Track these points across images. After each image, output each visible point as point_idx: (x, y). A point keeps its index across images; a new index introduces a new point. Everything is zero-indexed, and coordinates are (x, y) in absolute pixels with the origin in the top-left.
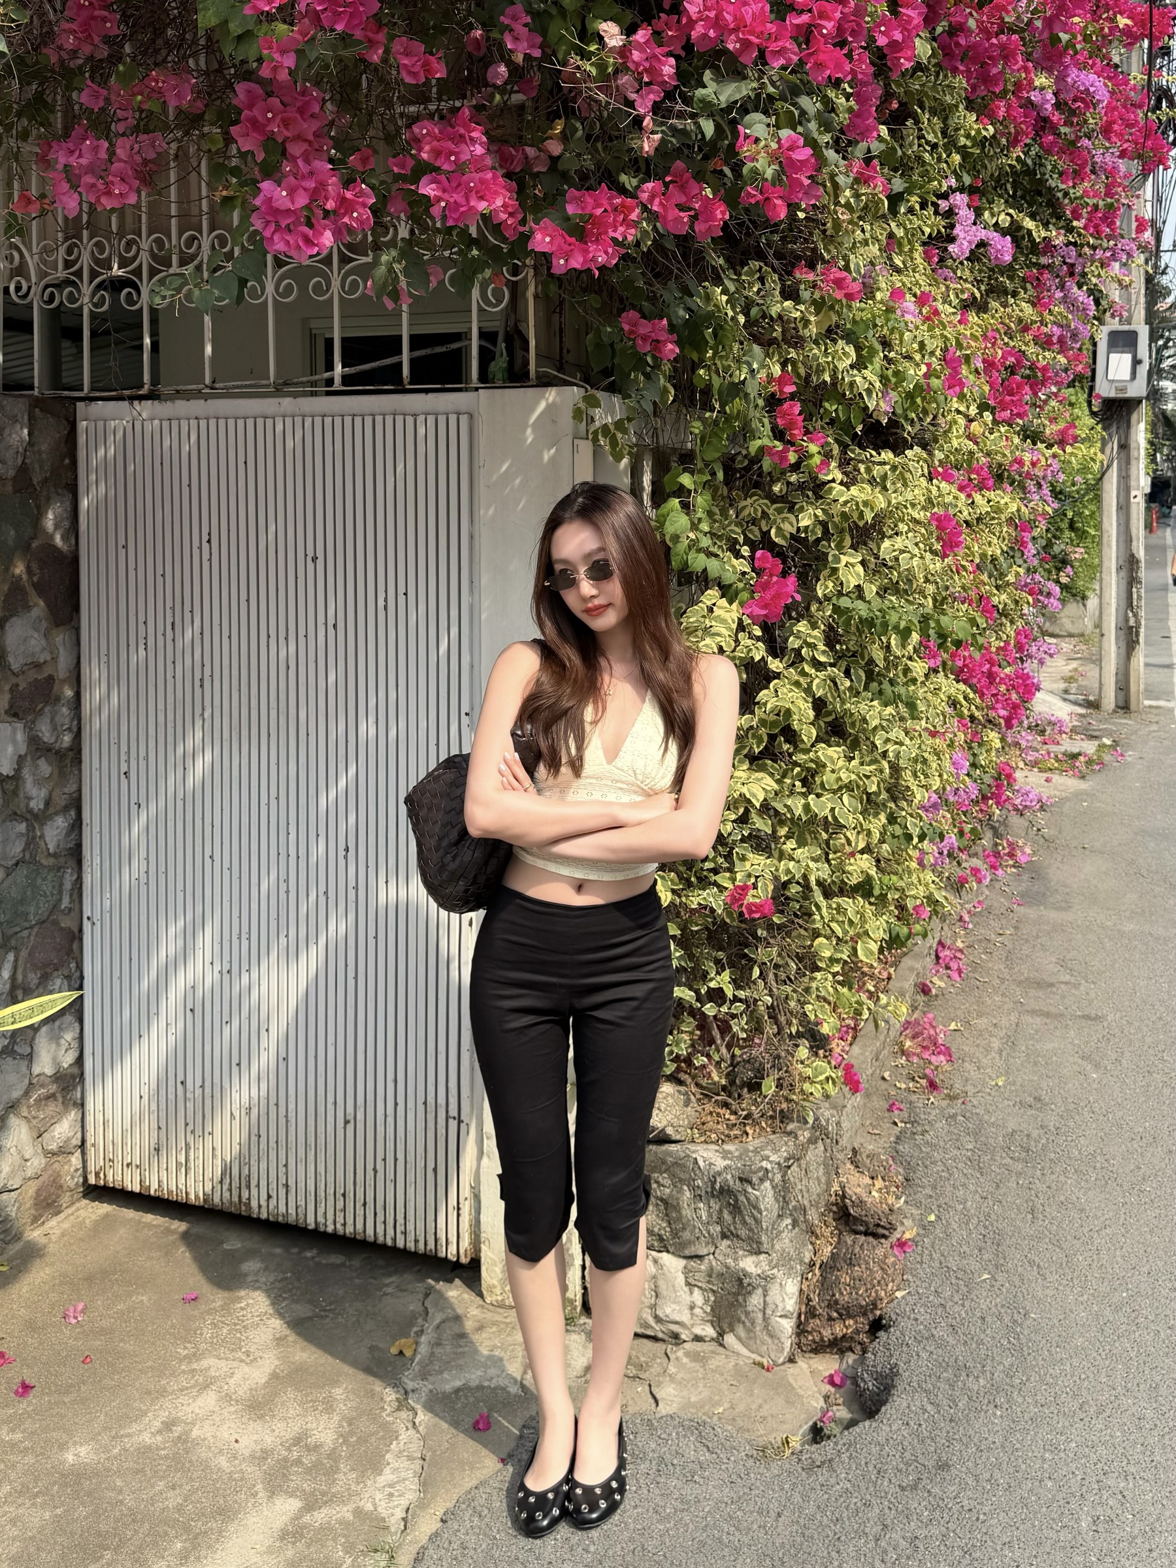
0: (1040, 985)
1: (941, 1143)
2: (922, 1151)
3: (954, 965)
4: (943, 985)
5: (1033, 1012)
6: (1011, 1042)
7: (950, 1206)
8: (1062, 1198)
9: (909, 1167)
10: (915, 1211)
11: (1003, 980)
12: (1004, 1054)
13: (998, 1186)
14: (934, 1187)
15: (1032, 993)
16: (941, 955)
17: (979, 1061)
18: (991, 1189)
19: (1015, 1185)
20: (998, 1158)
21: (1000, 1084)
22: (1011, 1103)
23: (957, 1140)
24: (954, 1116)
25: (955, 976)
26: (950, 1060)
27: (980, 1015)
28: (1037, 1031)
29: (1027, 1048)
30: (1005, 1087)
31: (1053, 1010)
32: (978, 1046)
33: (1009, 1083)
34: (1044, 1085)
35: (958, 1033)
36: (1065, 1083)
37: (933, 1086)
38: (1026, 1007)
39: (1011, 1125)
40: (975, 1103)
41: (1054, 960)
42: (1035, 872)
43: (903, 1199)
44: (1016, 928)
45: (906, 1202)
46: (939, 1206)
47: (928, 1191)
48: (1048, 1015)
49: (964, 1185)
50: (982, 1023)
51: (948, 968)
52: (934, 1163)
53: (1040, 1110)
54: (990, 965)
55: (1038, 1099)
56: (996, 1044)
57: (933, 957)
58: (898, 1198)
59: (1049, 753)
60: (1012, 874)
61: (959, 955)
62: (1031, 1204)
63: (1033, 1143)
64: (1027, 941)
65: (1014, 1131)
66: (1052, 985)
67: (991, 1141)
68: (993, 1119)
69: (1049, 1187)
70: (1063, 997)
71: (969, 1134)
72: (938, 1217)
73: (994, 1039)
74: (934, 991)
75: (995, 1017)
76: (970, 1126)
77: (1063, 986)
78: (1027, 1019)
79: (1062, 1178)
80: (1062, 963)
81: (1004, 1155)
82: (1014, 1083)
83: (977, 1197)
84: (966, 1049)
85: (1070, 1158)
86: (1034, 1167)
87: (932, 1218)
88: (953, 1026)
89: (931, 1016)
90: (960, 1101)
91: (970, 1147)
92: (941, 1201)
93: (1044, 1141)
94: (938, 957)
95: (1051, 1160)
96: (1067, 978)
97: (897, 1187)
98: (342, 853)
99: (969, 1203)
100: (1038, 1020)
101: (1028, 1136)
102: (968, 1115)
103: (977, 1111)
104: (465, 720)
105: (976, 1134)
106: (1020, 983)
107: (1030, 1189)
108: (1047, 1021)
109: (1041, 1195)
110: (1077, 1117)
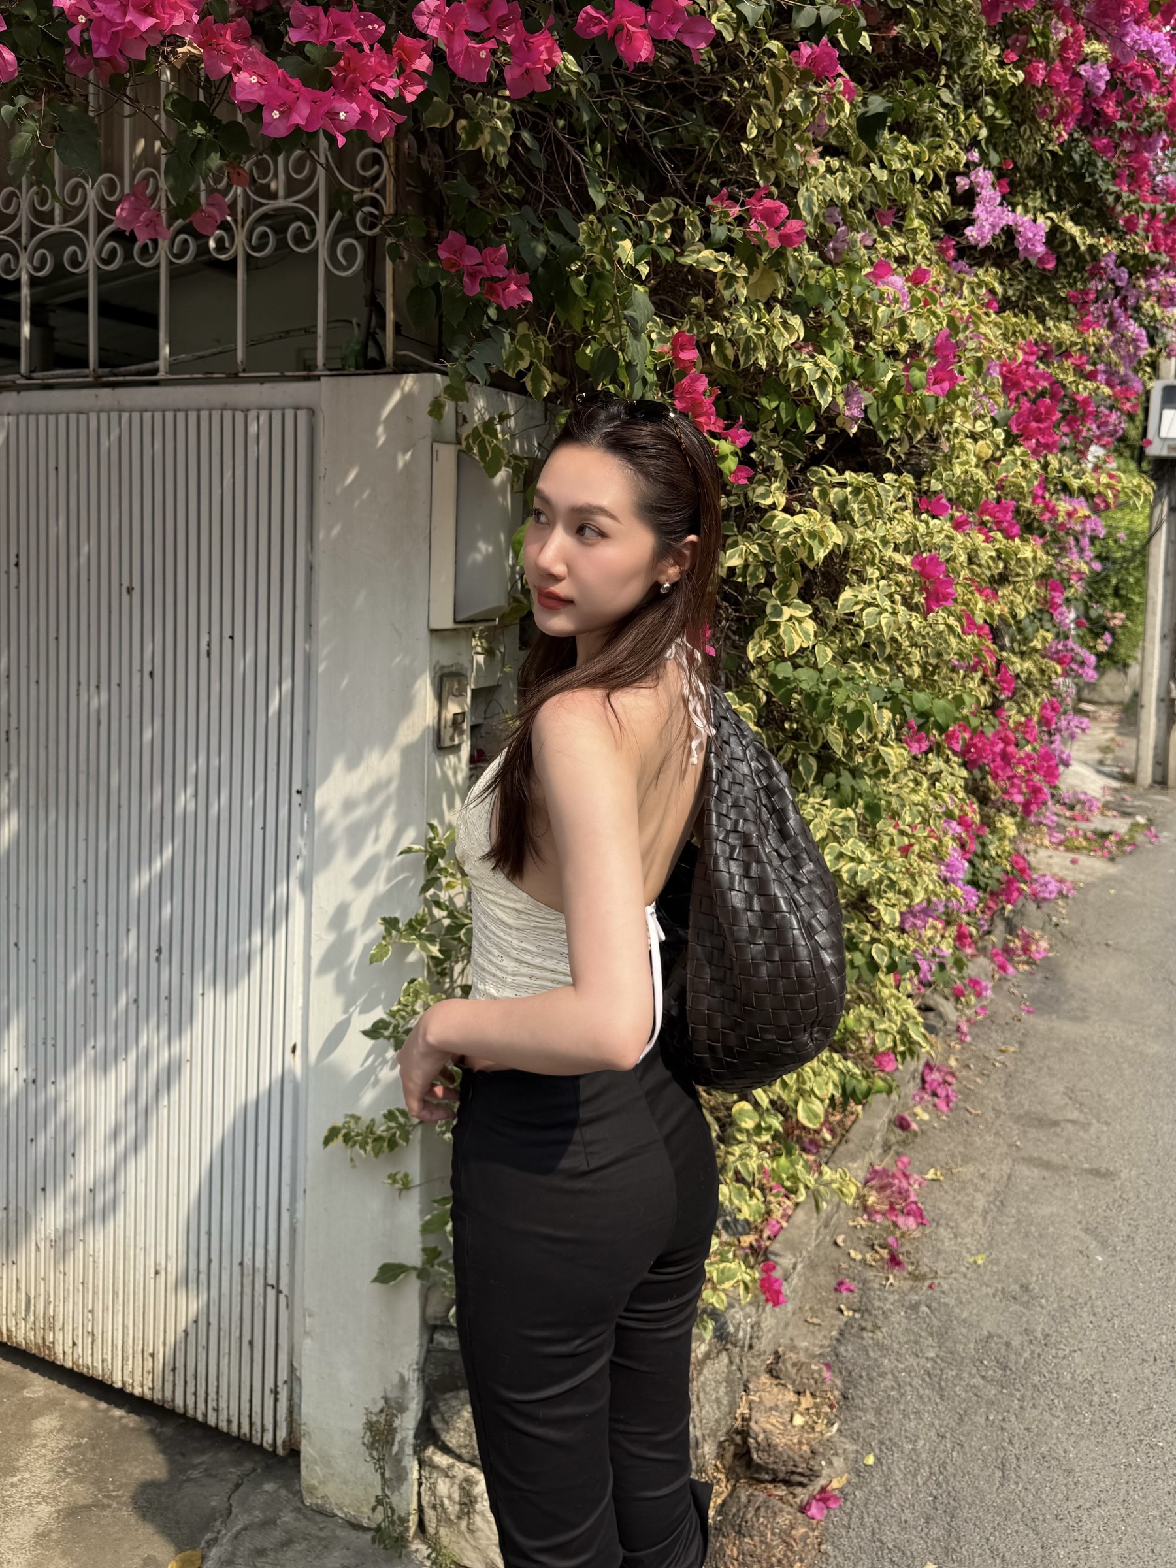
0: (1042, 1122)
1: (896, 1346)
2: (869, 1357)
3: (941, 1092)
4: (926, 1117)
5: (1030, 1161)
6: (1000, 1201)
7: (895, 1444)
8: (1044, 1449)
9: (850, 1380)
10: (850, 1447)
11: (998, 1113)
12: (989, 1217)
13: (961, 1419)
14: (878, 1412)
15: (1033, 1133)
16: (928, 1078)
17: (957, 1226)
18: (953, 1424)
19: (982, 1421)
20: (965, 1375)
21: (980, 1262)
22: (990, 1291)
23: (916, 1343)
24: (915, 1307)
25: (942, 1105)
26: (921, 1222)
27: (966, 1160)
28: (1033, 1189)
29: (1019, 1212)
30: (985, 1266)
31: (1055, 1159)
32: (958, 1204)
33: (991, 1262)
34: (1034, 1266)
35: (936, 1185)
36: (1062, 1267)
37: (894, 1261)
38: (1023, 1154)
39: (988, 1326)
40: (946, 1287)
41: (1062, 1089)
42: (1050, 970)
43: (836, 1426)
44: (1021, 1044)
45: (839, 1431)
46: (881, 1442)
47: (870, 1417)
48: (1047, 1165)
49: (917, 1413)
50: (967, 1171)
51: (934, 1094)
52: (882, 1375)
53: (1026, 1305)
54: (986, 1092)
55: (1025, 1288)
56: (981, 1203)
57: (918, 1081)
58: (830, 1424)
59: (1077, 830)
60: (1025, 973)
61: (949, 1079)
62: (1001, 1454)
63: (1013, 1357)
64: (1032, 1062)
65: (990, 1336)
66: (1056, 1124)
67: (960, 1348)
68: (965, 1315)
69: (1027, 1429)
70: (1069, 1141)
71: (931, 1335)
72: (878, 1459)
73: (979, 1195)
74: (914, 1126)
75: (983, 1164)
76: (935, 1322)
77: (1069, 1126)
78: (1024, 1170)
79: (1047, 1416)
80: (1070, 1093)
81: (974, 1371)
82: (996, 1262)
83: (933, 1433)
84: (943, 1207)
85: (1060, 1386)
86: (1011, 1395)
87: (870, 1460)
88: (930, 1175)
89: (905, 1160)
90: (927, 1283)
91: (932, 1354)
92: (886, 1434)
93: (1027, 1355)
94: (923, 1081)
95: (1034, 1386)
96: (1075, 1115)
97: (831, 1407)
98: (154, 954)
99: (921, 1442)
100: (1035, 1172)
101: (1008, 1344)
102: (934, 1305)
103: (947, 1300)
104: (296, 799)
105: (941, 1336)
106: (1018, 1119)
107: (1002, 1429)
108: (1047, 1174)
109: (1015, 1440)
110: (1073, 1320)
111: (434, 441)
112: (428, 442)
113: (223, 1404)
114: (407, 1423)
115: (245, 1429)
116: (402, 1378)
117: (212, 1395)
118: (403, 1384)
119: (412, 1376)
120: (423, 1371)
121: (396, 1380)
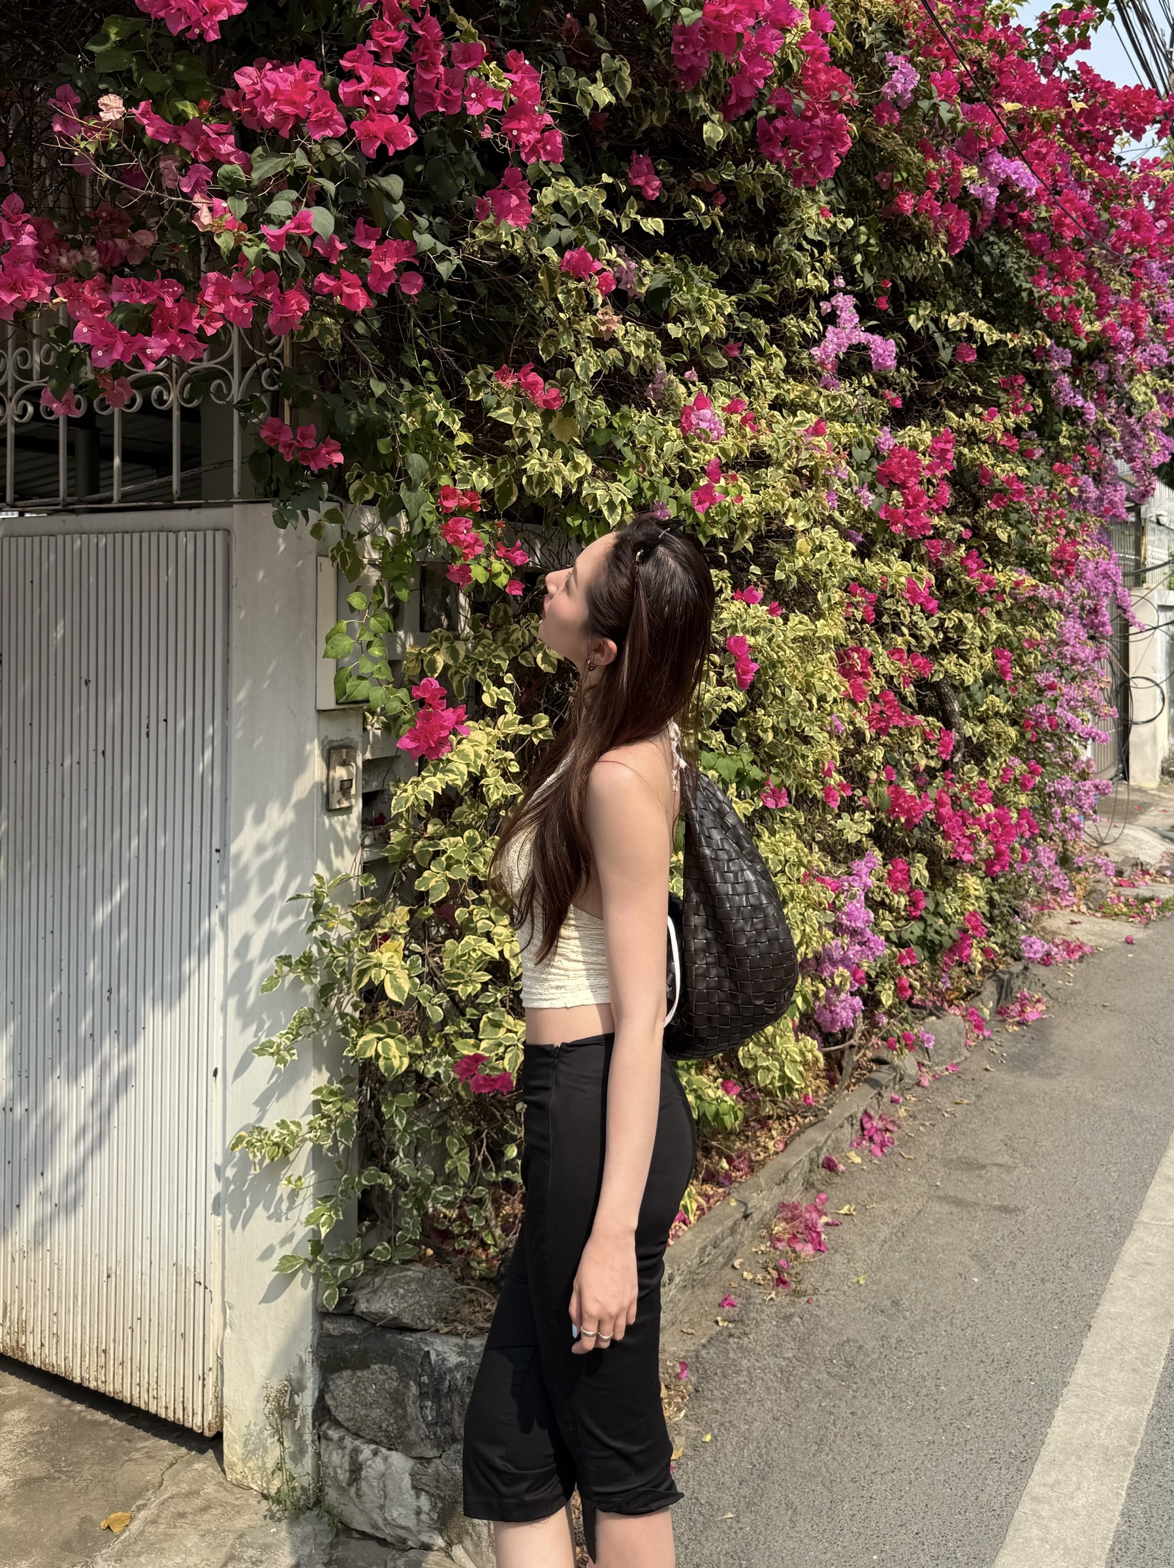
0: (971, 1166)
1: (758, 1349)
2: (729, 1358)
3: (878, 1138)
4: (858, 1160)
5: (944, 1199)
6: (901, 1233)
7: (733, 1426)
8: (862, 1429)
10: (692, 1427)
11: (931, 1156)
12: (886, 1246)
13: (798, 1406)
14: (725, 1401)
15: (957, 1174)
16: (867, 1126)
17: (854, 1252)
18: (789, 1409)
19: (815, 1407)
20: (814, 1372)
21: (863, 1282)
22: (863, 1305)
23: (778, 1346)
24: (788, 1318)
25: (877, 1151)
26: (819, 1248)
27: (884, 1197)
28: (936, 1222)
29: (916, 1241)
30: (866, 1285)
31: (969, 1197)
32: (862, 1234)
33: (873, 1282)
34: (912, 1287)
36: (938, 1287)
37: (781, 1281)
38: (940, 1193)
39: (849, 1333)
40: (823, 1301)
41: (1001, 1137)
42: (1040, 1031)
43: (683, 1411)
44: (978, 1096)
45: (686, 1416)
46: (722, 1424)
47: (716, 1405)
48: (958, 1202)
49: (761, 1401)
50: (880, 1208)
51: (871, 1139)
52: (738, 1373)
53: (890, 1317)
54: (925, 1139)
55: (896, 1303)
56: (885, 1231)
57: (857, 1127)
58: (679, 1410)
60: (1014, 1034)
61: (890, 1127)
62: (822, 1432)
63: (861, 1357)
64: (982, 1113)
65: (847, 1341)
66: (983, 1167)
67: (817, 1350)
68: (833, 1324)
69: (853, 1414)
70: (989, 1182)
71: (795, 1340)
72: (715, 1437)
73: (885, 1228)
74: (841, 1167)
75: (898, 1202)
76: (802, 1330)
77: (995, 1169)
78: (936, 1206)
79: (874, 1403)
80: (1008, 1141)
81: (823, 1368)
82: (877, 1282)
83: (769, 1417)
84: (847, 1237)
85: (895, 1380)
86: (848, 1387)
87: (708, 1438)
88: (845, 1210)
89: (823, 1196)
90: (806, 1299)
91: (790, 1355)
92: (727, 1418)
93: (875, 1355)
94: (863, 1128)
96: (1005, 1159)
98: (106, 994)
99: (756, 1424)
100: (946, 1208)
101: (860, 1347)
102: (807, 1316)
103: (820, 1312)
104: (216, 856)
105: (801, 1341)
106: (947, 1163)
107: (831, 1413)
108: (955, 1210)
109: (839, 1423)
110: (929, 1330)
111: (319, 555)
112: (313, 556)
113: (162, 1393)
114: (306, 1401)
115: (180, 1414)
116: (301, 1359)
117: (153, 1385)
118: (302, 1365)
119: (308, 1358)
120: (314, 1353)
121: (297, 1362)
